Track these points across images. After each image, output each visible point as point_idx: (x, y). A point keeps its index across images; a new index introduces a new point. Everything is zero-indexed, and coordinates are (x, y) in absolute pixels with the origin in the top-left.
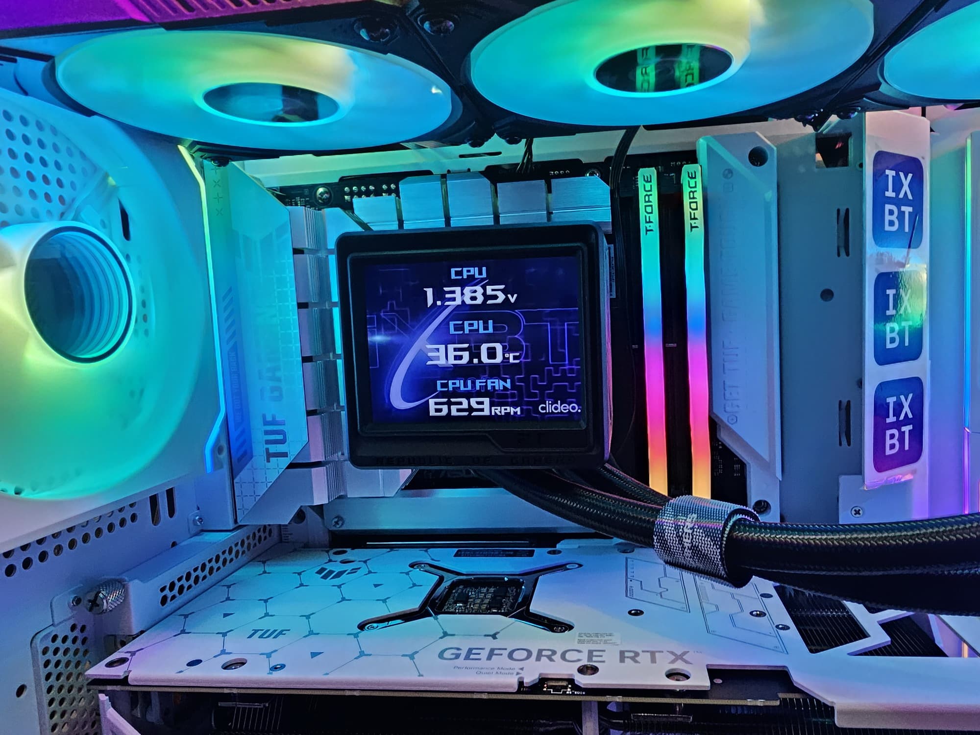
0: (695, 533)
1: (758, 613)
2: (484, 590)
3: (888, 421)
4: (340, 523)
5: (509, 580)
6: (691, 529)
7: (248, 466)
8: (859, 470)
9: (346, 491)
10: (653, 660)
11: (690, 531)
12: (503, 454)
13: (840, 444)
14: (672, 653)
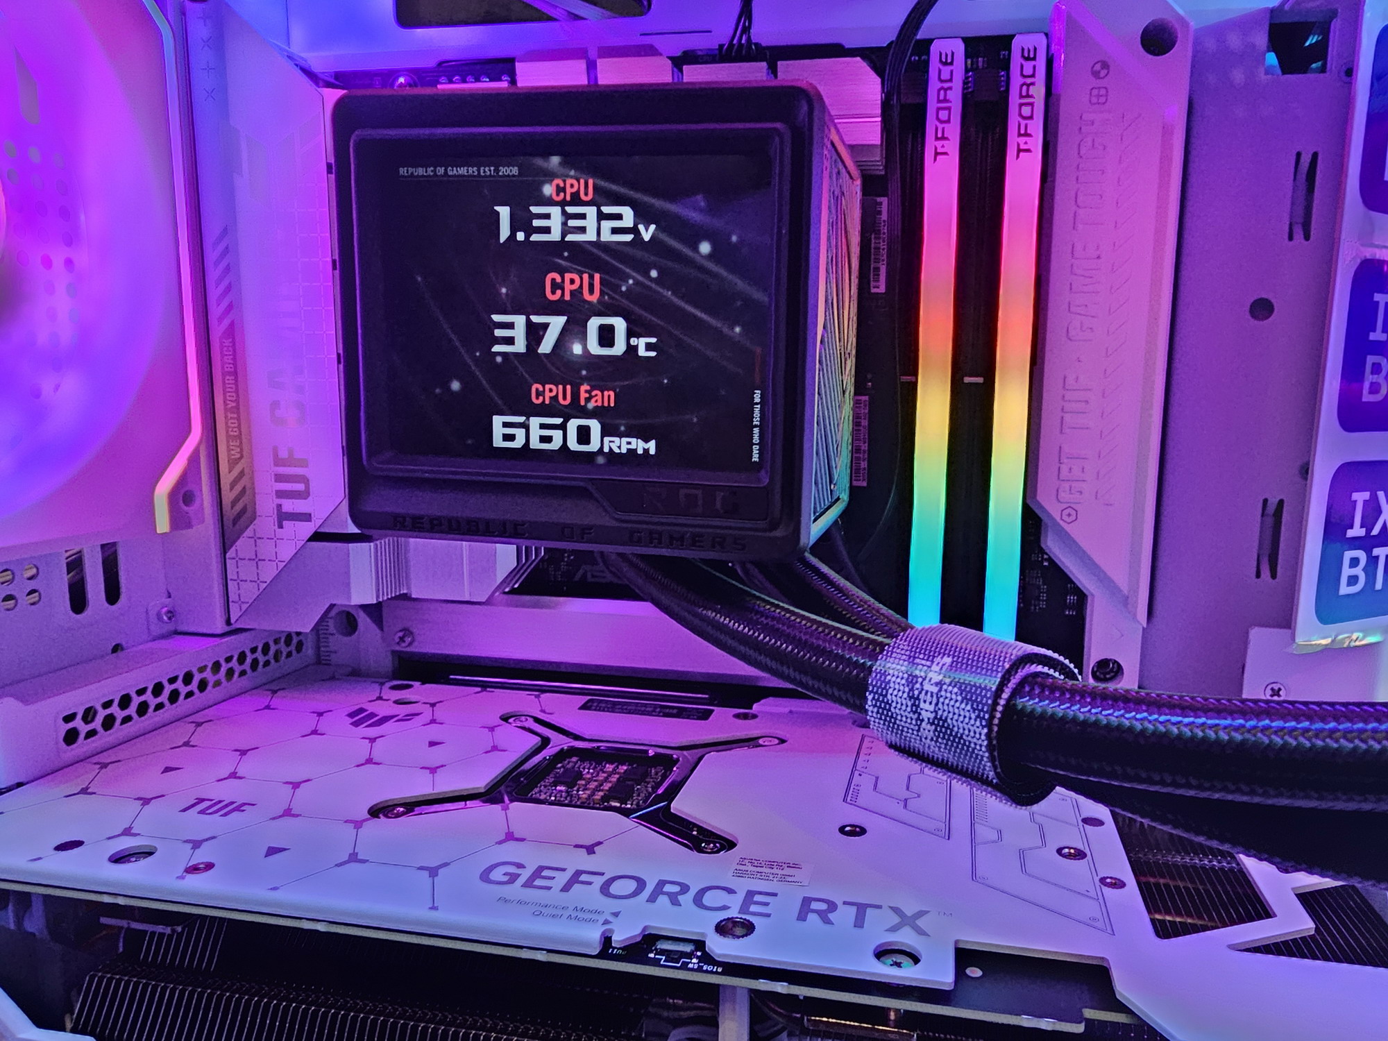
0: (943, 693)
1: (1072, 851)
2: (609, 768)
3: (1350, 533)
4: (408, 640)
5: (657, 755)
6: (937, 684)
7: (249, 532)
8: (1286, 620)
9: (409, 588)
10: (859, 922)
11: (935, 689)
12: (617, 524)
13: (1258, 575)
14: (896, 910)
